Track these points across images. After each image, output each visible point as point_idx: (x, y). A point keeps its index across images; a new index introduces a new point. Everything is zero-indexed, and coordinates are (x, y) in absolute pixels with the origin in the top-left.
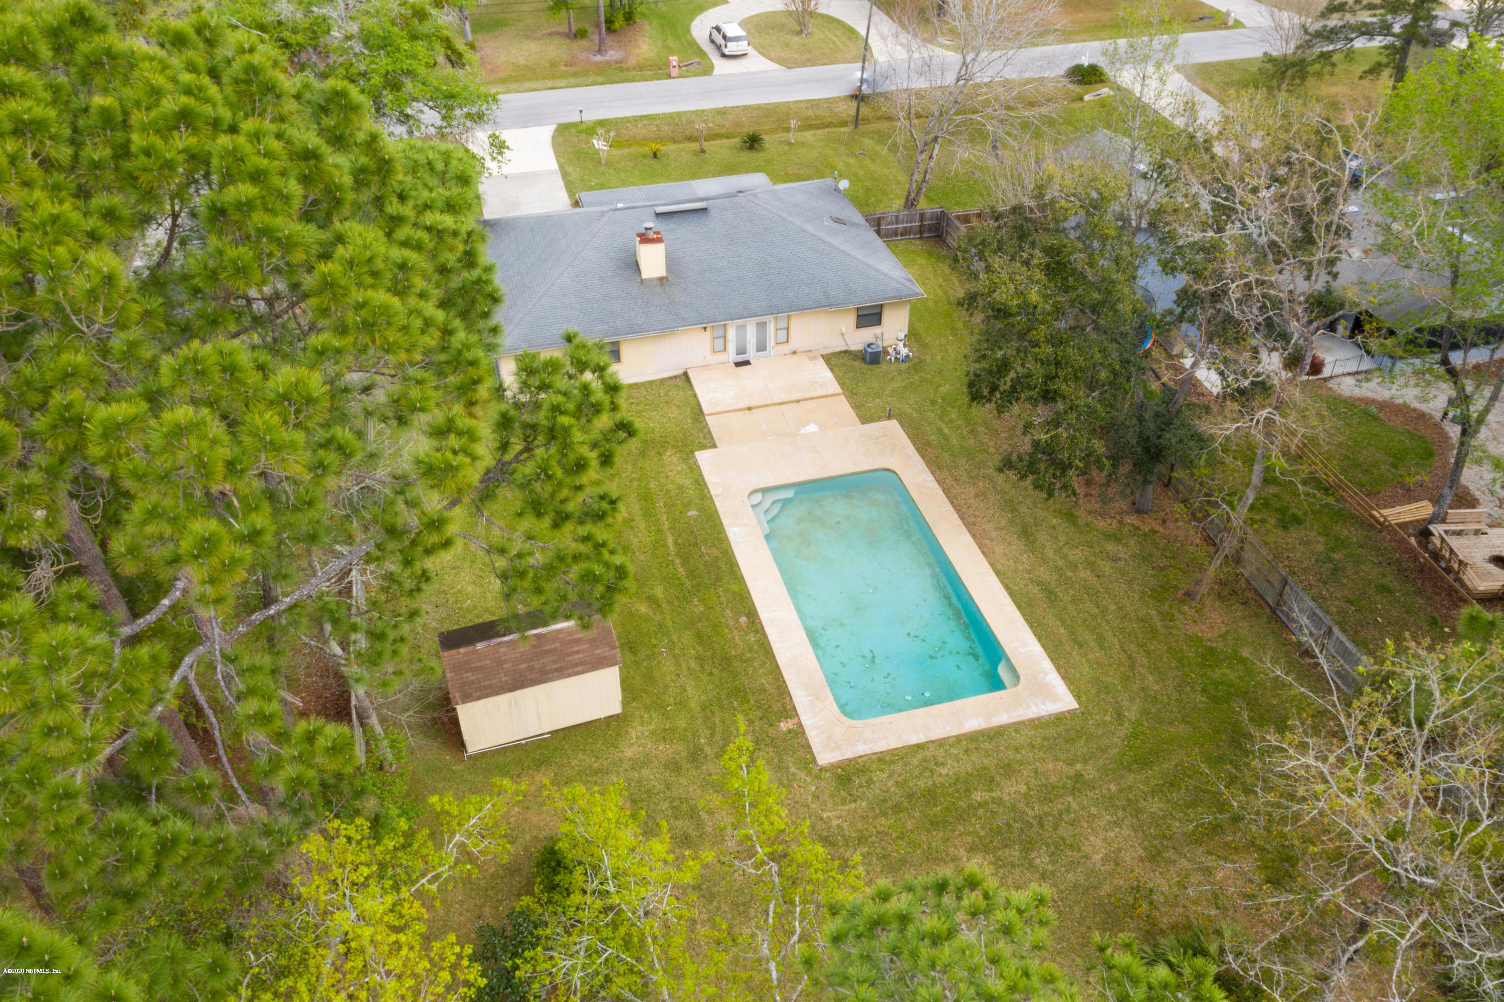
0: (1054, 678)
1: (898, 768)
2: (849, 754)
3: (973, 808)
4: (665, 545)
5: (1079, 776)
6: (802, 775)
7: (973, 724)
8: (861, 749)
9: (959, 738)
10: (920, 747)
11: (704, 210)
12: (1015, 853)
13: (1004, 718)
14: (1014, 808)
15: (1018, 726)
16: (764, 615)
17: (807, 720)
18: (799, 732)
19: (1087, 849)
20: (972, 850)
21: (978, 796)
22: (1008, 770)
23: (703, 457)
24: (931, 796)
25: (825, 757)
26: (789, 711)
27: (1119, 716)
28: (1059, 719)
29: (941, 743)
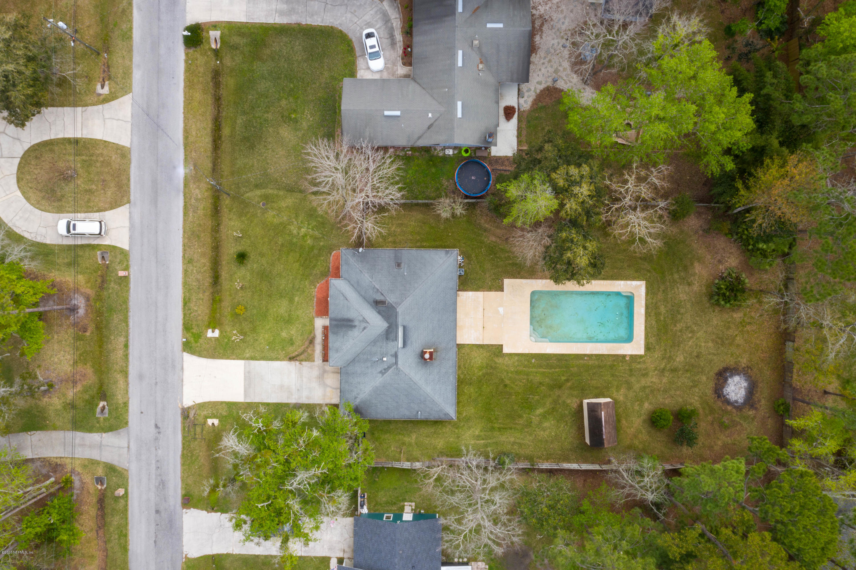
0: (635, 283)
1: (649, 335)
2: (643, 346)
3: (665, 321)
4: (544, 372)
5: (663, 291)
6: (644, 359)
7: (643, 311)
8: (642, 343)
9: (646, 317)
10: (646, 327)
11: (404, 327)
12: (679, 316)
13: (643, 303)
14: (667, 311)
15: (646, 300)
16: (588, 352)
17: (630, 353)
18: (631, 356)
19: (682, 299)
20: (675, 326)
21: (662, 319)
22: (657, 308)
23: (506, 350)
24: (659, 330)
25: (642, 352)
26: (624, 356)
27: (649, 271)
28: (647, 288)
29: (646, 321)
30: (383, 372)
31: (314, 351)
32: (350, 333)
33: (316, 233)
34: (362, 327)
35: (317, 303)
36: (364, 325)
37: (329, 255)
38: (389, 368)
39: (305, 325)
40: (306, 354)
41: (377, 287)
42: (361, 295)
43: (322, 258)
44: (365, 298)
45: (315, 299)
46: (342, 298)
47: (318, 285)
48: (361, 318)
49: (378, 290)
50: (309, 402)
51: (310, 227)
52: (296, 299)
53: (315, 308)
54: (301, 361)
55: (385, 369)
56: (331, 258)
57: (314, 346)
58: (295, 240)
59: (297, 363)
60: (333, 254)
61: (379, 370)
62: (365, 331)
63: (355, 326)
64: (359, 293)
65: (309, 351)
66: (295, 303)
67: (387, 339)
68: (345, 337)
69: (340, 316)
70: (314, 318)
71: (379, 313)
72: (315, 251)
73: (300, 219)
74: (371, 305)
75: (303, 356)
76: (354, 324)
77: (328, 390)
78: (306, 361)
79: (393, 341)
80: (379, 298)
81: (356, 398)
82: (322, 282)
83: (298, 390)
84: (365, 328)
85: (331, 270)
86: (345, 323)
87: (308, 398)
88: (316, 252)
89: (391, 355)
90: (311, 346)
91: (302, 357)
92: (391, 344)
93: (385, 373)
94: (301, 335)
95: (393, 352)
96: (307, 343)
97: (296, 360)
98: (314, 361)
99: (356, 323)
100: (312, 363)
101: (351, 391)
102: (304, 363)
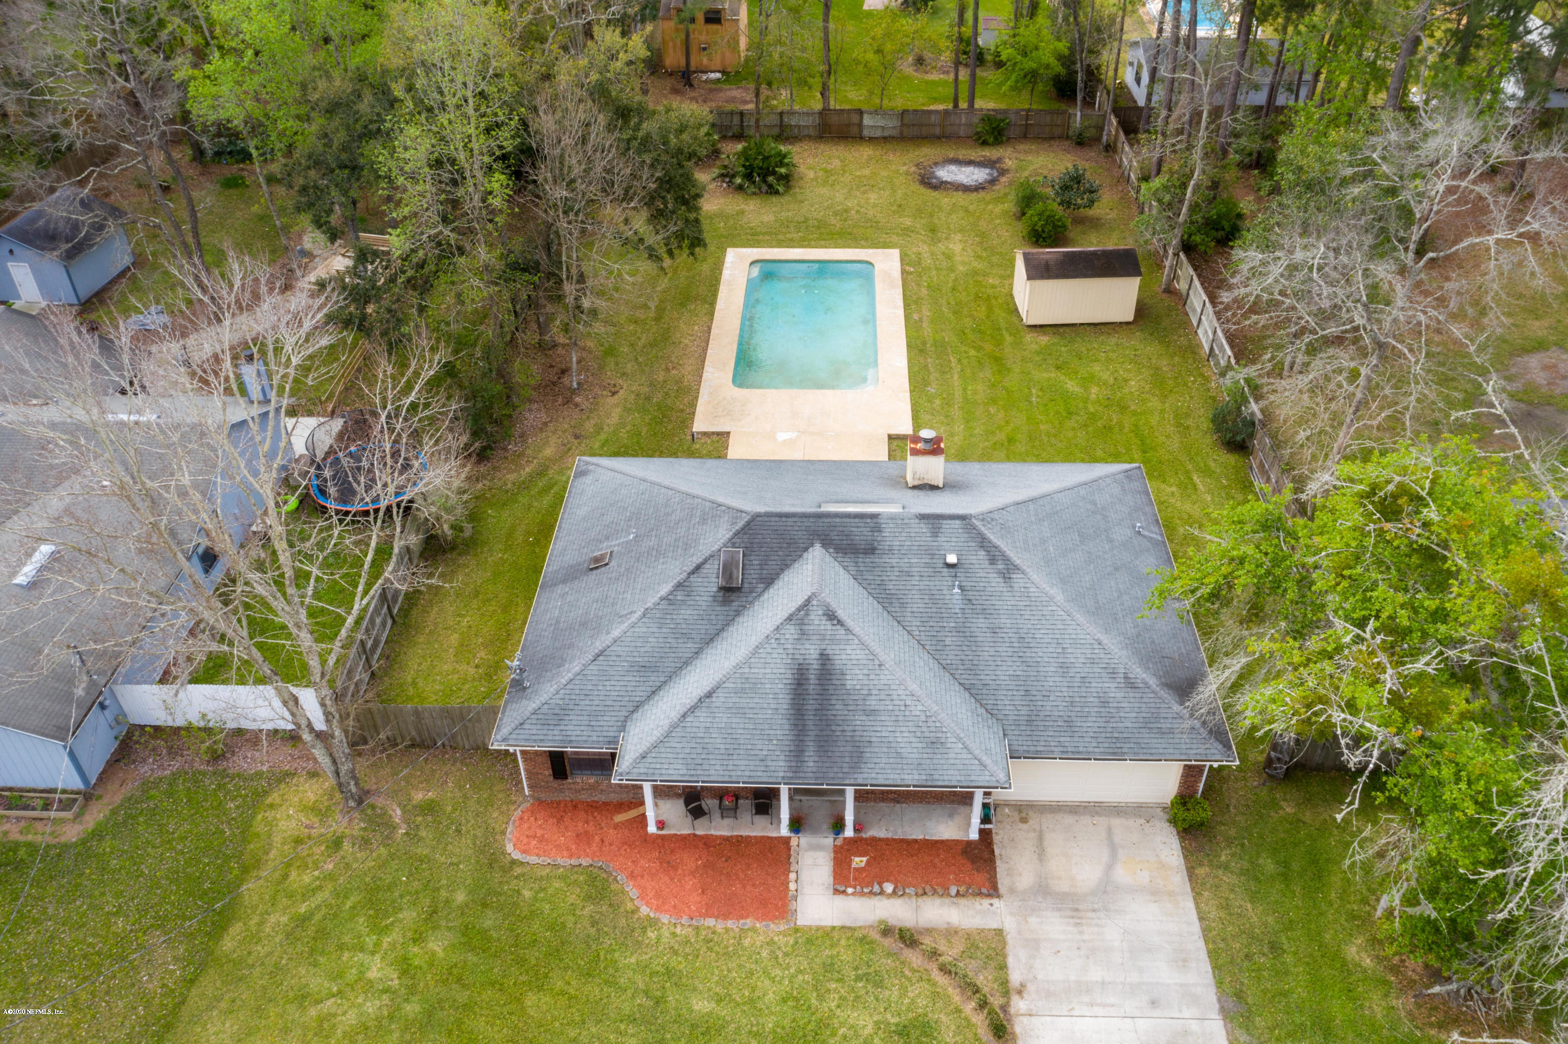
2: (879, 250)
3: (821, 234)
4: (961, 378)
5: (752, 235)
7: (796, 251)
12: (811, 221)
14: (799, 232)
17: (896, 266)
18: (904, 265)
19: (773, 219)
20: (832, 225)
23: (905, 431)
25: (893, 252)
26: (906, 272)
28: (743, 247)
30: (1009, 570)
31: (951, 933)
32: (854, 679)
33: (409, 916)
34: (826, 625)
35: (726, 917)
36: (816, 618)
37: (518, 870)
38: (983, 543)
39: (829, 967)
40: (969, 967)
41: (665, 589)
42: (698, 653)
43: (527, 894)
44: (710, 640)
45: (711, 922)
46: (701, 714)
47: (645, 910)
48: (791, 632)
49: (679, 586)
50: (1203, 955)
51: (370, 941)
52: (701, 1005)
53: (749, 922)
54: (1006, 989)
55: (993, 561)
56: (533, 859)
57: (929, 931)
58: (412, 1008)
59: (1019, 1005)
60: (516, 855)
61: (996, 582)
62: (841, 614)
63: (824, 658)
64: (687, 663)
65: (950, 953)
66: (724, 1012)
67: (871, 550)
68: (872, 703)
69: (781, 729)
70: (797, 930)
71: (769, 581)
72: (488, 923)
73: (317, 982)
74: (738, 613)
75: (980, 980)
76: (815, 665)
77: (1121, 874)
78: (1003, 967)
79: (878, 529)
80: (711, 581)
81: (1130, 683)
82: (633, 893)
83: (1154, 1003)
84: (831, 616)
85: (585, 862)
86: (811, 705)
87: (1182, 961)
88: (489, 921)
89: (935, 533)
90: (927, 941)
91: (984, 980)
92: (890, 537)
93: (1006, 559)
94: (879, 984)
95: (924, 528)
96: (914, 958)
97: (1005, 1008)
98: (999, 932)
99: (811, 651)
100: (1010, 939)
101: (1104, 703)
102: (1015, 977)
